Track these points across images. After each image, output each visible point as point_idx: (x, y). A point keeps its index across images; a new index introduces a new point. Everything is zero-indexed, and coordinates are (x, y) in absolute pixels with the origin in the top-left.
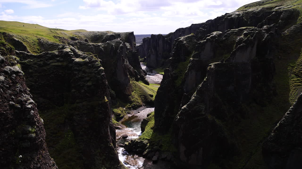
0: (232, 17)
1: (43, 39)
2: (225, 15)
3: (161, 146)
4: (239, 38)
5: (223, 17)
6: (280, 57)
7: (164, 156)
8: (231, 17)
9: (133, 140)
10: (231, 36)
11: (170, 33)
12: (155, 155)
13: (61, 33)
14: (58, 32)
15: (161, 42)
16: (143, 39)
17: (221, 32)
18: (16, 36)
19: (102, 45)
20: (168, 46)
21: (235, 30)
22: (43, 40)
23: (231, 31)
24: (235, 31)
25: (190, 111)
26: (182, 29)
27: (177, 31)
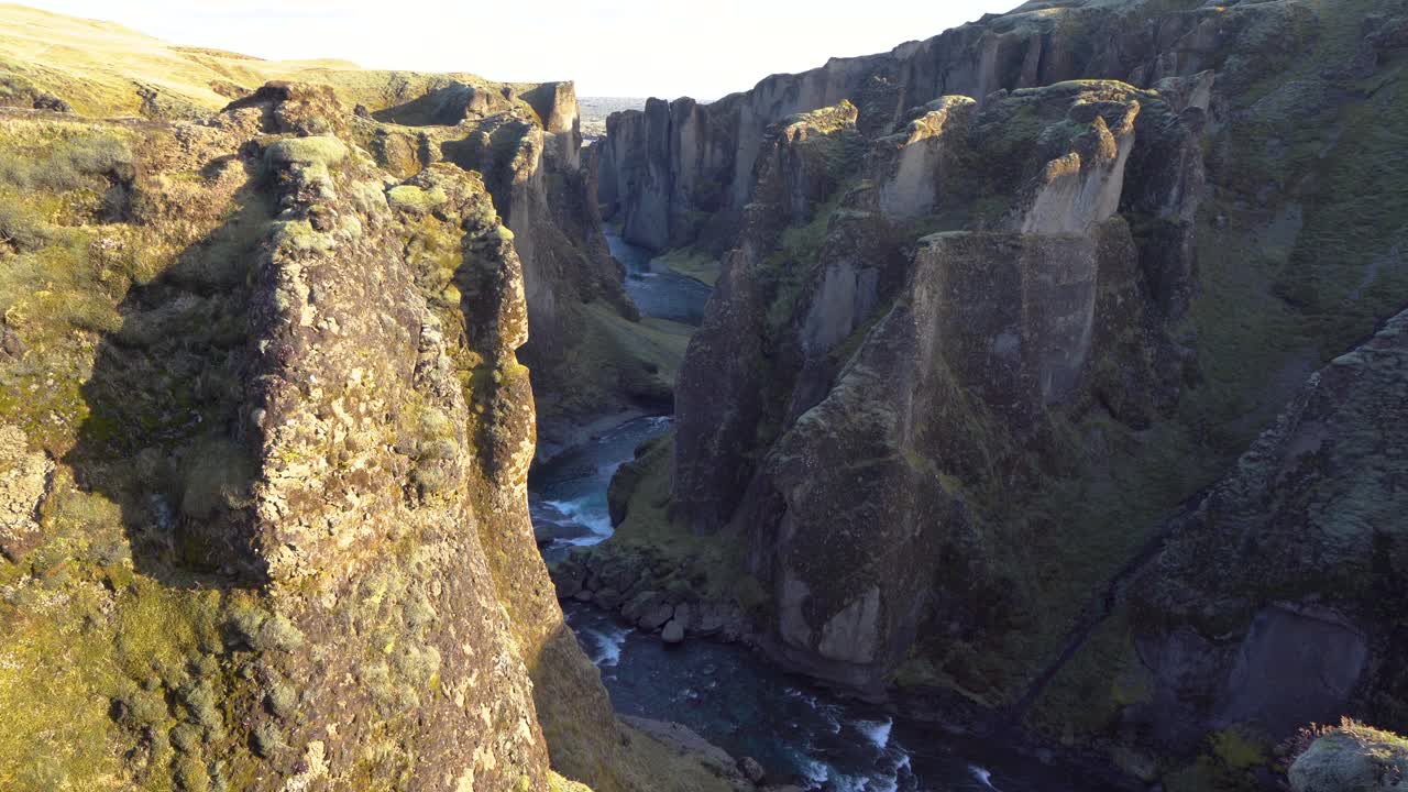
0: (1014, 31)
1: (164, 92)
2: (981, 21)
3: (700, 580)
4: (1049, 130)
5: (971, 30)
6: (1220, 218)
7: (709, 623)
8: (1008, 33)
9: (580, 551)
10: (1013, 120)
11: (728, 96)
12: (672, 618)
13: (240, 68)
14: (228, 64)
15: (688, 133)
16: (609, 120)
17: (970, 100)
18: (36, 74)
19: (438, 137)
20: (718, 152)
21: (1033, 94)
22: (165, 100)
23: (1017, 95)
24: (1034, 98)
25: (834, 435)
26: (786, 76)
27: (761, 85)
